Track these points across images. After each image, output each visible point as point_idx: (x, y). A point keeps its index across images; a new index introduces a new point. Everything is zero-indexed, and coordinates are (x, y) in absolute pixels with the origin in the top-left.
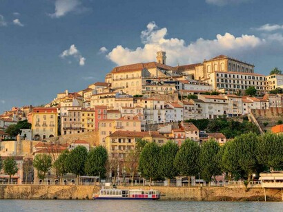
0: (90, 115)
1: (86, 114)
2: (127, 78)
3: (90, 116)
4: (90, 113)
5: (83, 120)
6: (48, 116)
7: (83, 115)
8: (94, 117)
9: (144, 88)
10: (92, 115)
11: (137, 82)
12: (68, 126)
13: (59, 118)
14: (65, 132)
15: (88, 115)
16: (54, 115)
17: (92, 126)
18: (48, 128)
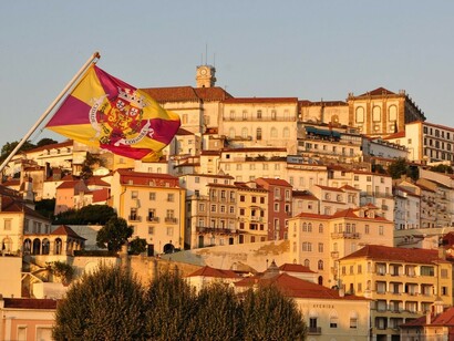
0: (258, 200)
1: (248, 196)
2: (259, 117)
3: (258, 203)
4: (259, 195)
5: (242, 212)
6: (162, 194)
7: (242, 199)
8: (265, 206)
9: (301, 144)
10: (262, 201)
11: (286, 128)
12: (207, 223)
13: (188, 201)
14: (201, 238)
15: (254, 200)
16: (176, 194)
17: (262, 228)
18: (161, 227)
